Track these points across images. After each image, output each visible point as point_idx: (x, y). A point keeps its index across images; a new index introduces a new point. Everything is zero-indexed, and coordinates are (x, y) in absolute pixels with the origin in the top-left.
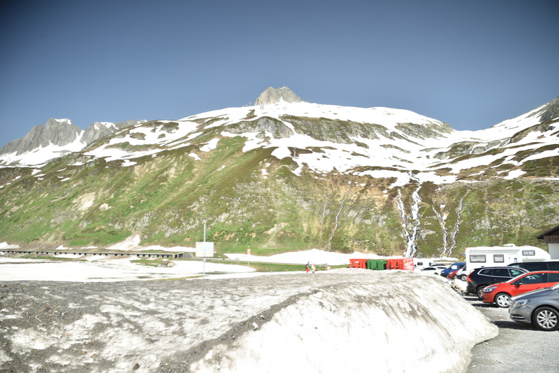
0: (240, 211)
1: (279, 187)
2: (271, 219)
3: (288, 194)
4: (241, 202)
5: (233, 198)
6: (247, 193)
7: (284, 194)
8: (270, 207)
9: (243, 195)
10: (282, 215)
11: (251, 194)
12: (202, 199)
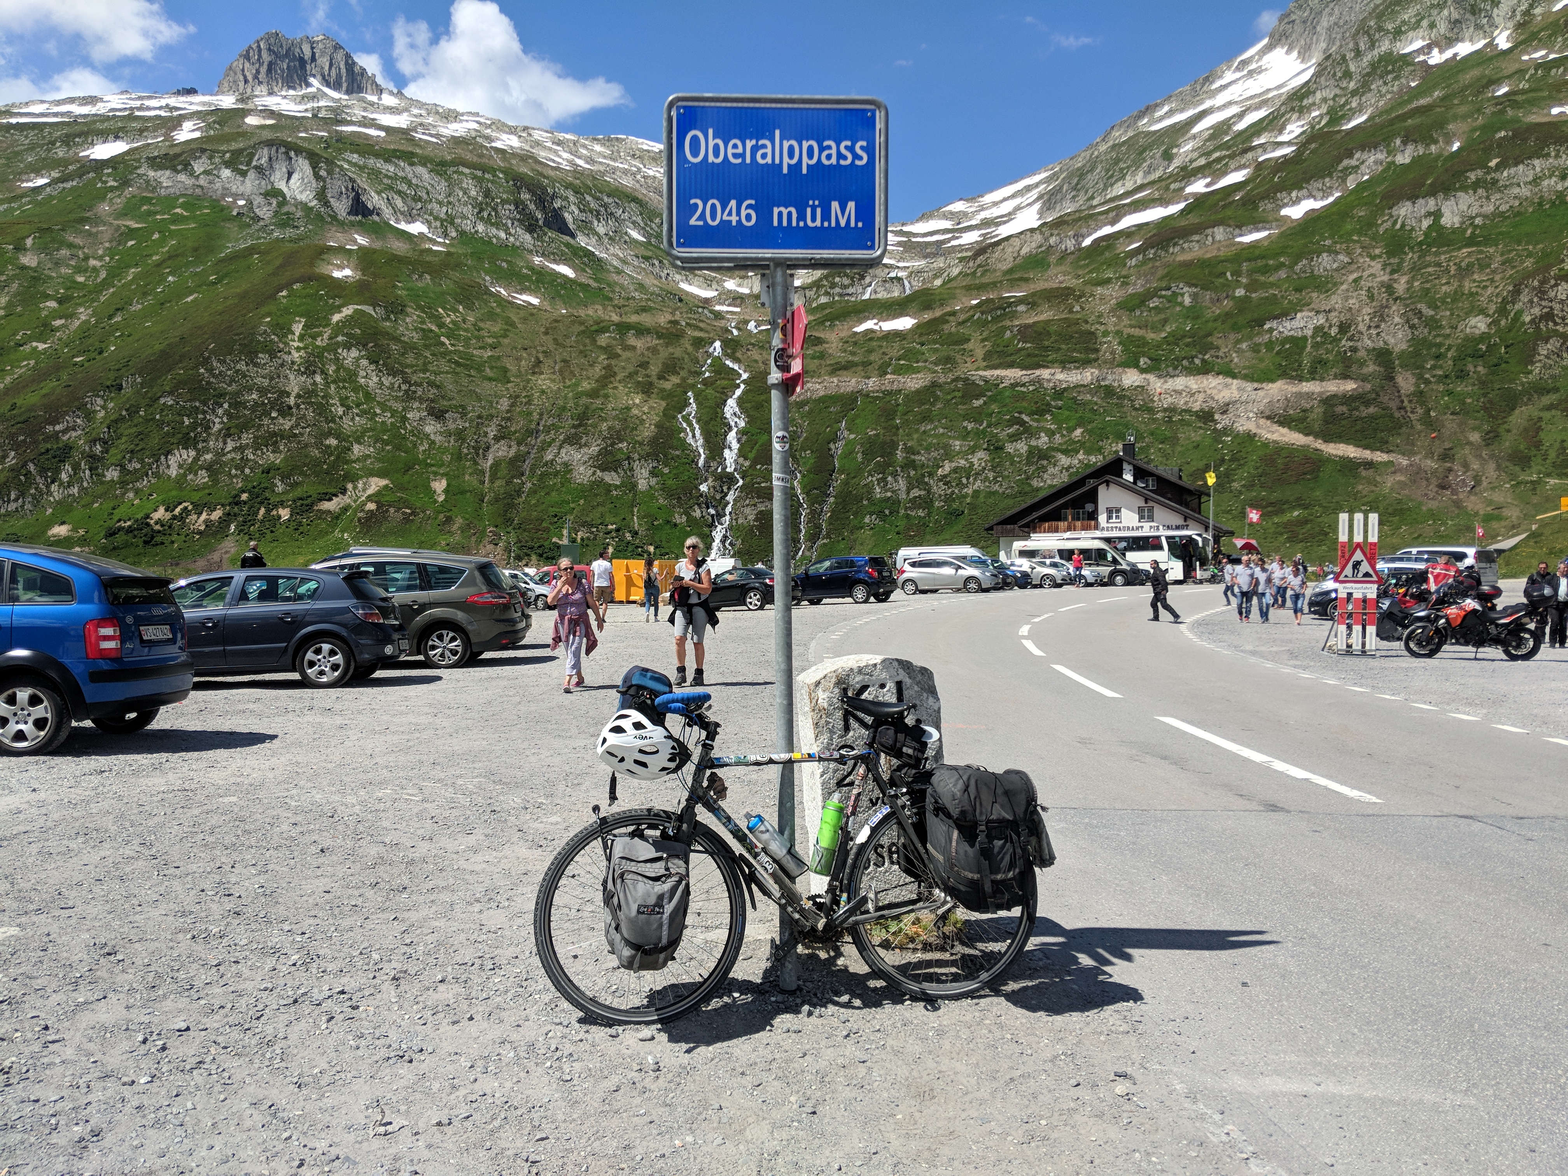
0: (230, 445)
1: (349, 371)
2: (334, 466)
3: (380, 395)
4: (231, 417)
5: (204, 403)
6: (250, 390)
7: (367, 394)
8: (329, 434)
10: (366, 457)
12: (95, 404)
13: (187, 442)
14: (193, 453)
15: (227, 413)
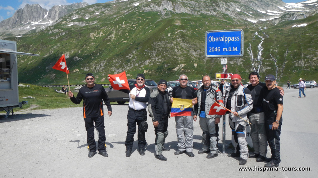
0: (157, 58)
1: (179, 43)
2: (176, 62)
3: (184, 47)
4: (157, 53)
5: (153, 51)
6: (160, 48)
7: (182, 47)
8: (175, 55)
9: (158, 48)
10: (182, 60)
11: (163, 48)
12: (134, 52)
13: (149, 58)
14: (150, 60)
15: (156, 52)
